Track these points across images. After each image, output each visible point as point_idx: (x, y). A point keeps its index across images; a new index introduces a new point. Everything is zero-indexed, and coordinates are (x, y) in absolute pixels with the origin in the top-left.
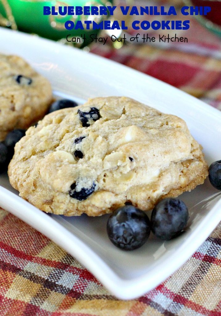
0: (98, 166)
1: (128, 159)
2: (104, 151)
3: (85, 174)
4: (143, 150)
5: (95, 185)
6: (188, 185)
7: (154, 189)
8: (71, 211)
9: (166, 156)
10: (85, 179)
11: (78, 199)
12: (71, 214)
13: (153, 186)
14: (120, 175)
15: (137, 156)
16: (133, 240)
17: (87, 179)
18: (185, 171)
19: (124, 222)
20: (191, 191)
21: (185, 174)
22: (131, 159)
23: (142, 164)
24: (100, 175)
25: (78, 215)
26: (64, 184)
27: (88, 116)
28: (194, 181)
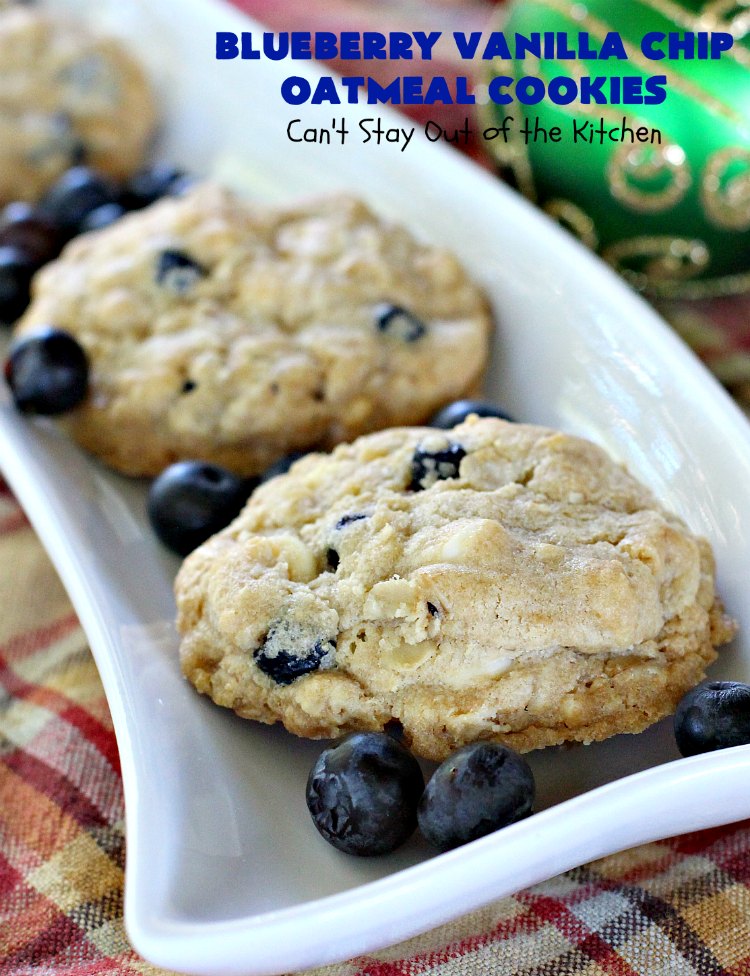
0: (351, 605)
1: (422, 607)
2: (382, 569)
3: (300, 615)
4: (469, 592)
5: (322, 654)
6: (586, 726)
7: (463, 708)
8: (249, 706)
9: (532, 629)
10: (297, 629)
11: (274, 679)
12: (248, 713)
13: (466, 699)
14: (398, 645)
15: (448, 606)
16: (349, 828)
17: (301, 630)
18: (597, 684)
19: (338, 774)
20: (592, 743)
21: (592, 694)
22: (432, 609)
23: (456, 629)
24: (351, 629)
25: (267, 722)
26: (240, 626)
27: (429, 463)
28: (614, 718)
